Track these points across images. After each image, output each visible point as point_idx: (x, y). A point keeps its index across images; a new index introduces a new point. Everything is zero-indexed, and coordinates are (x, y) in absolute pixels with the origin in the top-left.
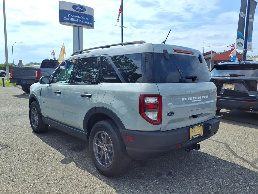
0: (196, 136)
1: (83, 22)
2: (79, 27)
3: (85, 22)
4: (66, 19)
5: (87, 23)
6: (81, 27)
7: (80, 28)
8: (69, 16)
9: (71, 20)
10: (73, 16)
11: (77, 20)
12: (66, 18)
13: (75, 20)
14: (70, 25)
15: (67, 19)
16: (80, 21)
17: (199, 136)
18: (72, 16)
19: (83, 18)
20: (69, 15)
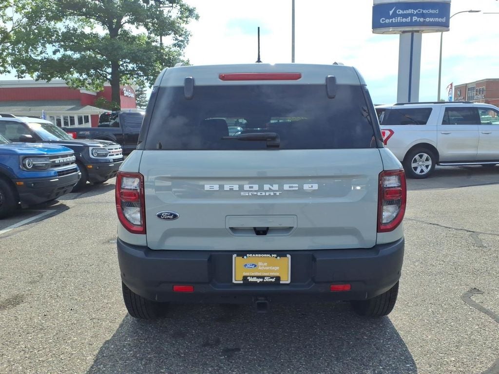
0: (261, 280)
1: (422, 20)
2: (413, 32)
3: (428, 20)
4: (384, 22)
5: (431, 20)
6: (418, 31)
7: (415, 34)
8: (391, 14)
9: (396, 21)
10: (401, 12)
11: (408, 20)
12: (385, 20)
13: (404, 20)
14: (394, 32)
15: (387, 21)
16: (415, 18)
17: (273, 280)
18: (399, 11)
19: (424, 11)
20: (391, 12)
